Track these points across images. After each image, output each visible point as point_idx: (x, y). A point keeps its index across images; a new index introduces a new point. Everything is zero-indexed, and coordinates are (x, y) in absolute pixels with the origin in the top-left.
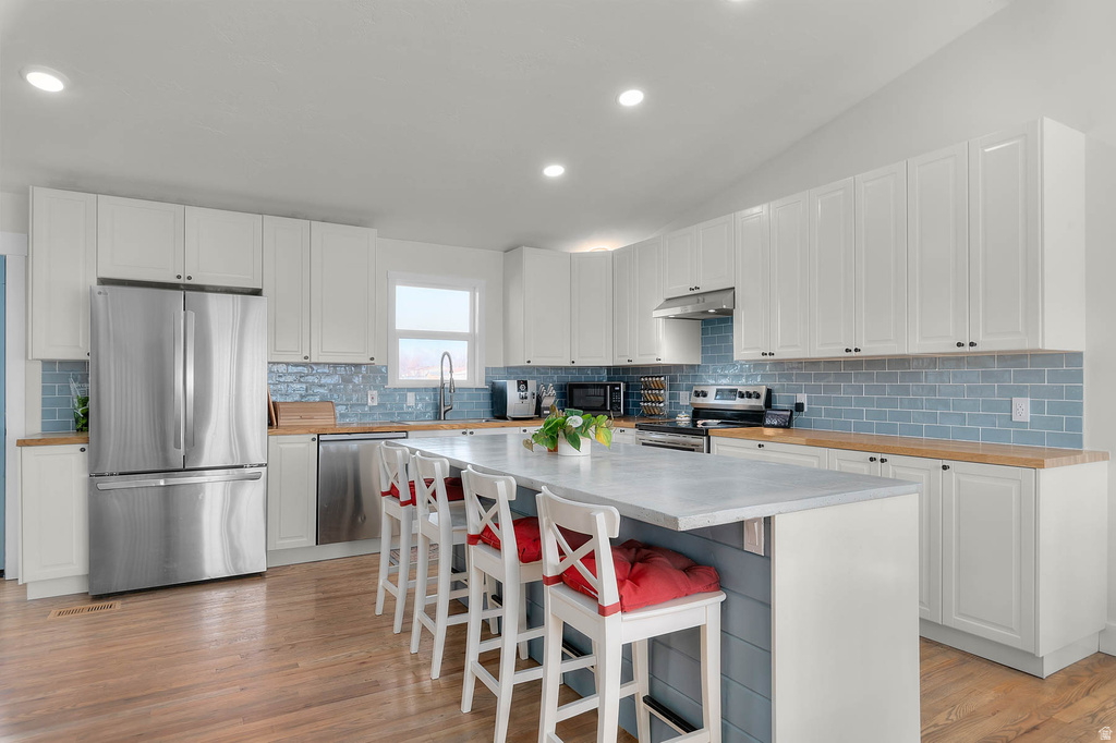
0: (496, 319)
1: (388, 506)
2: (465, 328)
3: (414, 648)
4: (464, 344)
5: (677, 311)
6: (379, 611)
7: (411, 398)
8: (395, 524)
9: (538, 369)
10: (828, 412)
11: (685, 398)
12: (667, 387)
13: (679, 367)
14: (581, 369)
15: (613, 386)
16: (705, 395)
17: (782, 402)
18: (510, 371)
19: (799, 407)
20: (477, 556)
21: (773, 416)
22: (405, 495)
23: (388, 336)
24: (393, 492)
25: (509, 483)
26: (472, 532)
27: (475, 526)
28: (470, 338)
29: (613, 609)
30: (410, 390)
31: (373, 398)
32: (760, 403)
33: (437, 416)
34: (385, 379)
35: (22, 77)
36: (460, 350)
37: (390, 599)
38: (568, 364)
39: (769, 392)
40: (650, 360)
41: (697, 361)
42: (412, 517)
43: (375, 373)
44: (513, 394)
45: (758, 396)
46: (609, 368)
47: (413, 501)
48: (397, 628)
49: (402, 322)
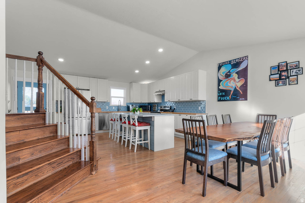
0: (128, 94)
1: (111, 122)
2: (123, 96)
3: (115, 140)
4: (123, 99)
5: (157, 94)
6: (109, 137)
7: (114, 108)
8: (112, 124)
9: (136, 103)
10: (178, 110)
11: (159, 108)
12: (157, 106)
13: (158, 103)
14: (143, 103)
15: (148, 106)
16: (162, 107)
17: (173, 108)
18: (130, 103)
19: (175, 109)
20: (123, 125)
21: (171, 110)
22: (113, 120)
23: (110, 97)
24: (112, 120)
25: (127, 115)
26: (123, 122)
27: (123, 121)
28: (124, 98)
29: (137, 126)
30: (113, 106)
31: (107, 107)
32: (169, 108)
33: (118, 111)
34: (109, 105)
35: (58, 59)
36: (122, 100)
37: (111, 135)
38: (140, 102)
39: (171, 107)
40: (153, 102)
41: (161, 102)
42: (115, 123)
43: (107, 103)
44: (131, 107)
45: (169, 107)
46: (148, 103)
47: (115, 121)
48: (112, 139)
49: (112, 95)
